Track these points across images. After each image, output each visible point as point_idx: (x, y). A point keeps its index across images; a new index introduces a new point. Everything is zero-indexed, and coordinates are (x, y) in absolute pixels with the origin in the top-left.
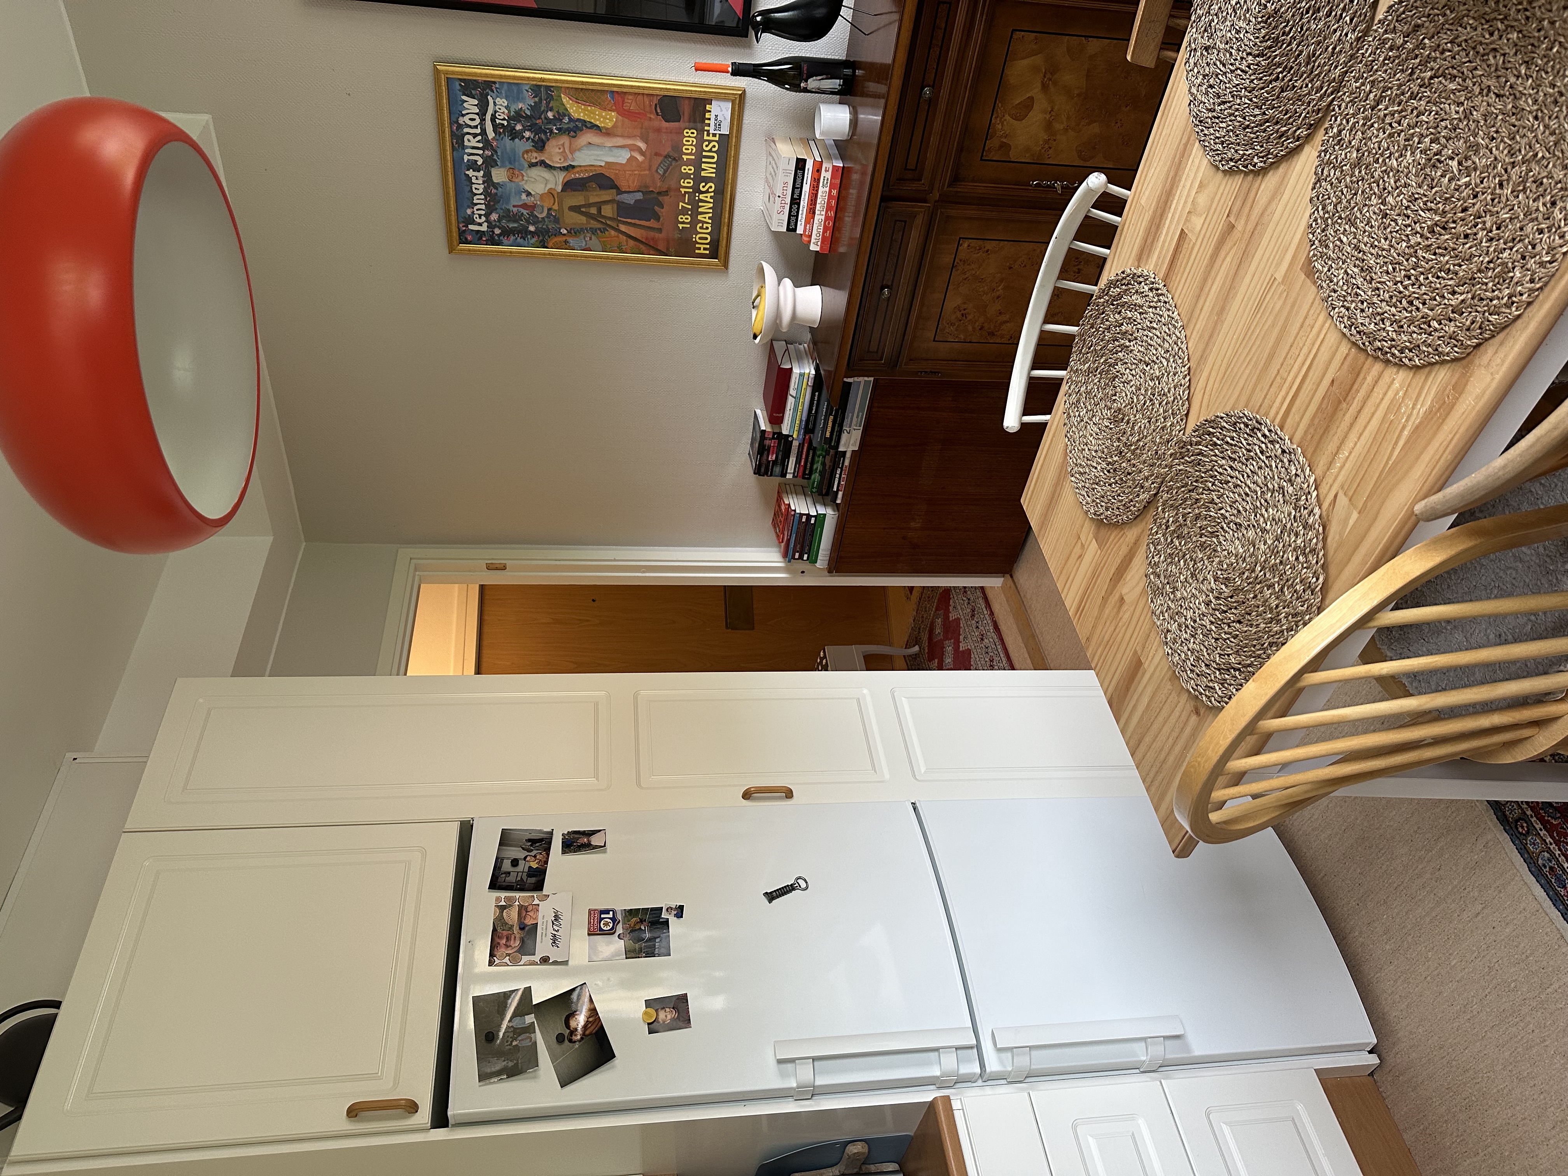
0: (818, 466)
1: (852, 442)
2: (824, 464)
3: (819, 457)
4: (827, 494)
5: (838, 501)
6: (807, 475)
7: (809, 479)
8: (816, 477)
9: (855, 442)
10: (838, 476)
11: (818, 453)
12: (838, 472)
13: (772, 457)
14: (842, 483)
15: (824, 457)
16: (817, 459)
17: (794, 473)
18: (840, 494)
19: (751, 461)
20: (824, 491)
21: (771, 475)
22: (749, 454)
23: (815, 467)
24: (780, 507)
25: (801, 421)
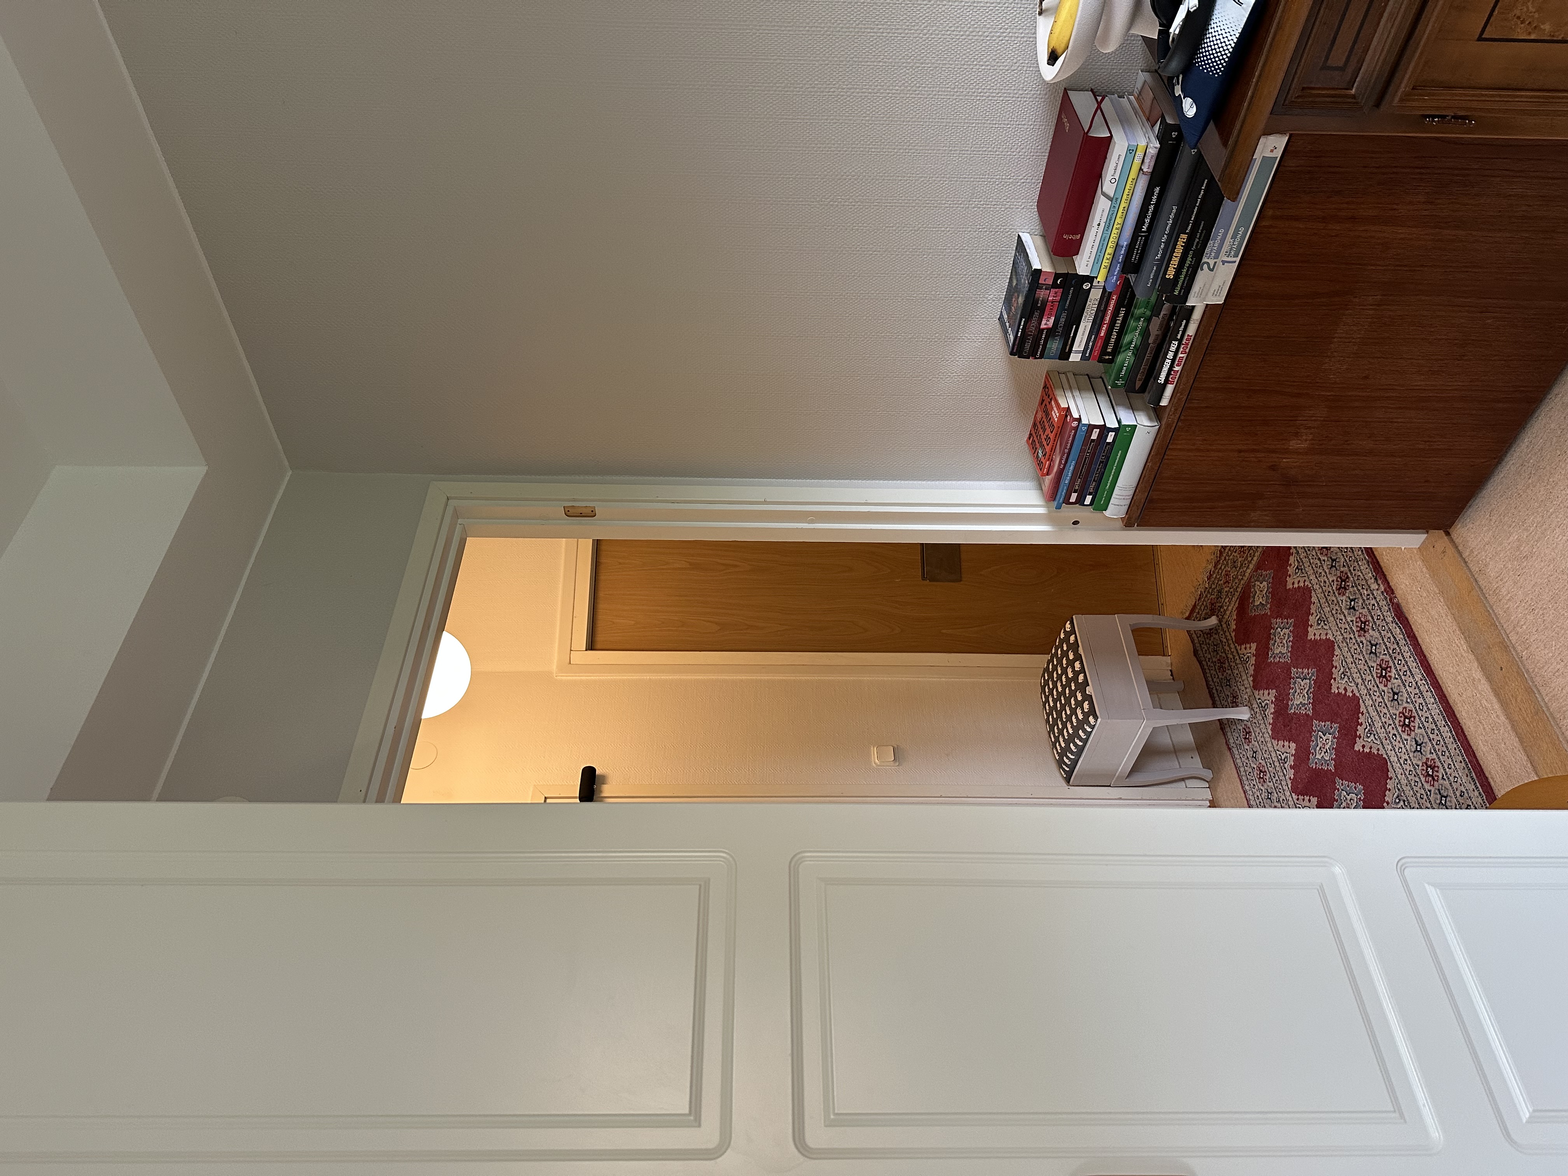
0: (1133, 338)
1: (1215, 286)
2: (1145, 333)
3: (1138, 319)
4: (1143, 390)
5: (1164, 402)
6: (1109, 354)
7: (1111, 361)
8: (1126, 358)
9: (1221, 288)
10: (1170, 355)
11: (1138, 312)
12: (1173, 348)
13: (1047, 323)
14: (1177, 368)
15: (1149, 320)
16: (1132, 323)
17: (1084, 352)
18: (1170, 389)
19: (1005, 332)
20: (1138, 384)
21: (1041, 357)
22: (1001, 318)
23: (1127, 339)
24: (1047, 413)
25: (1118, 246)
